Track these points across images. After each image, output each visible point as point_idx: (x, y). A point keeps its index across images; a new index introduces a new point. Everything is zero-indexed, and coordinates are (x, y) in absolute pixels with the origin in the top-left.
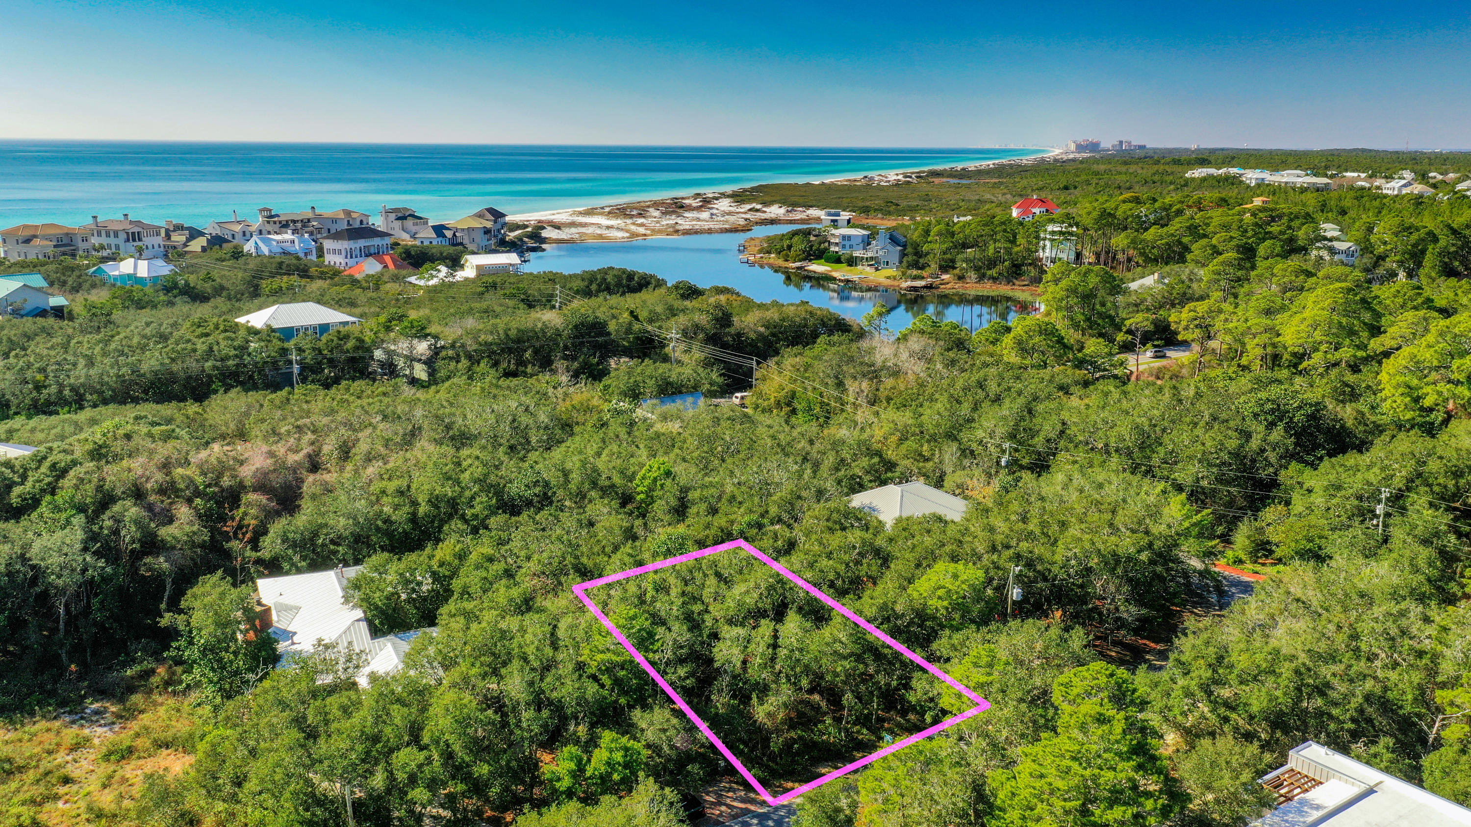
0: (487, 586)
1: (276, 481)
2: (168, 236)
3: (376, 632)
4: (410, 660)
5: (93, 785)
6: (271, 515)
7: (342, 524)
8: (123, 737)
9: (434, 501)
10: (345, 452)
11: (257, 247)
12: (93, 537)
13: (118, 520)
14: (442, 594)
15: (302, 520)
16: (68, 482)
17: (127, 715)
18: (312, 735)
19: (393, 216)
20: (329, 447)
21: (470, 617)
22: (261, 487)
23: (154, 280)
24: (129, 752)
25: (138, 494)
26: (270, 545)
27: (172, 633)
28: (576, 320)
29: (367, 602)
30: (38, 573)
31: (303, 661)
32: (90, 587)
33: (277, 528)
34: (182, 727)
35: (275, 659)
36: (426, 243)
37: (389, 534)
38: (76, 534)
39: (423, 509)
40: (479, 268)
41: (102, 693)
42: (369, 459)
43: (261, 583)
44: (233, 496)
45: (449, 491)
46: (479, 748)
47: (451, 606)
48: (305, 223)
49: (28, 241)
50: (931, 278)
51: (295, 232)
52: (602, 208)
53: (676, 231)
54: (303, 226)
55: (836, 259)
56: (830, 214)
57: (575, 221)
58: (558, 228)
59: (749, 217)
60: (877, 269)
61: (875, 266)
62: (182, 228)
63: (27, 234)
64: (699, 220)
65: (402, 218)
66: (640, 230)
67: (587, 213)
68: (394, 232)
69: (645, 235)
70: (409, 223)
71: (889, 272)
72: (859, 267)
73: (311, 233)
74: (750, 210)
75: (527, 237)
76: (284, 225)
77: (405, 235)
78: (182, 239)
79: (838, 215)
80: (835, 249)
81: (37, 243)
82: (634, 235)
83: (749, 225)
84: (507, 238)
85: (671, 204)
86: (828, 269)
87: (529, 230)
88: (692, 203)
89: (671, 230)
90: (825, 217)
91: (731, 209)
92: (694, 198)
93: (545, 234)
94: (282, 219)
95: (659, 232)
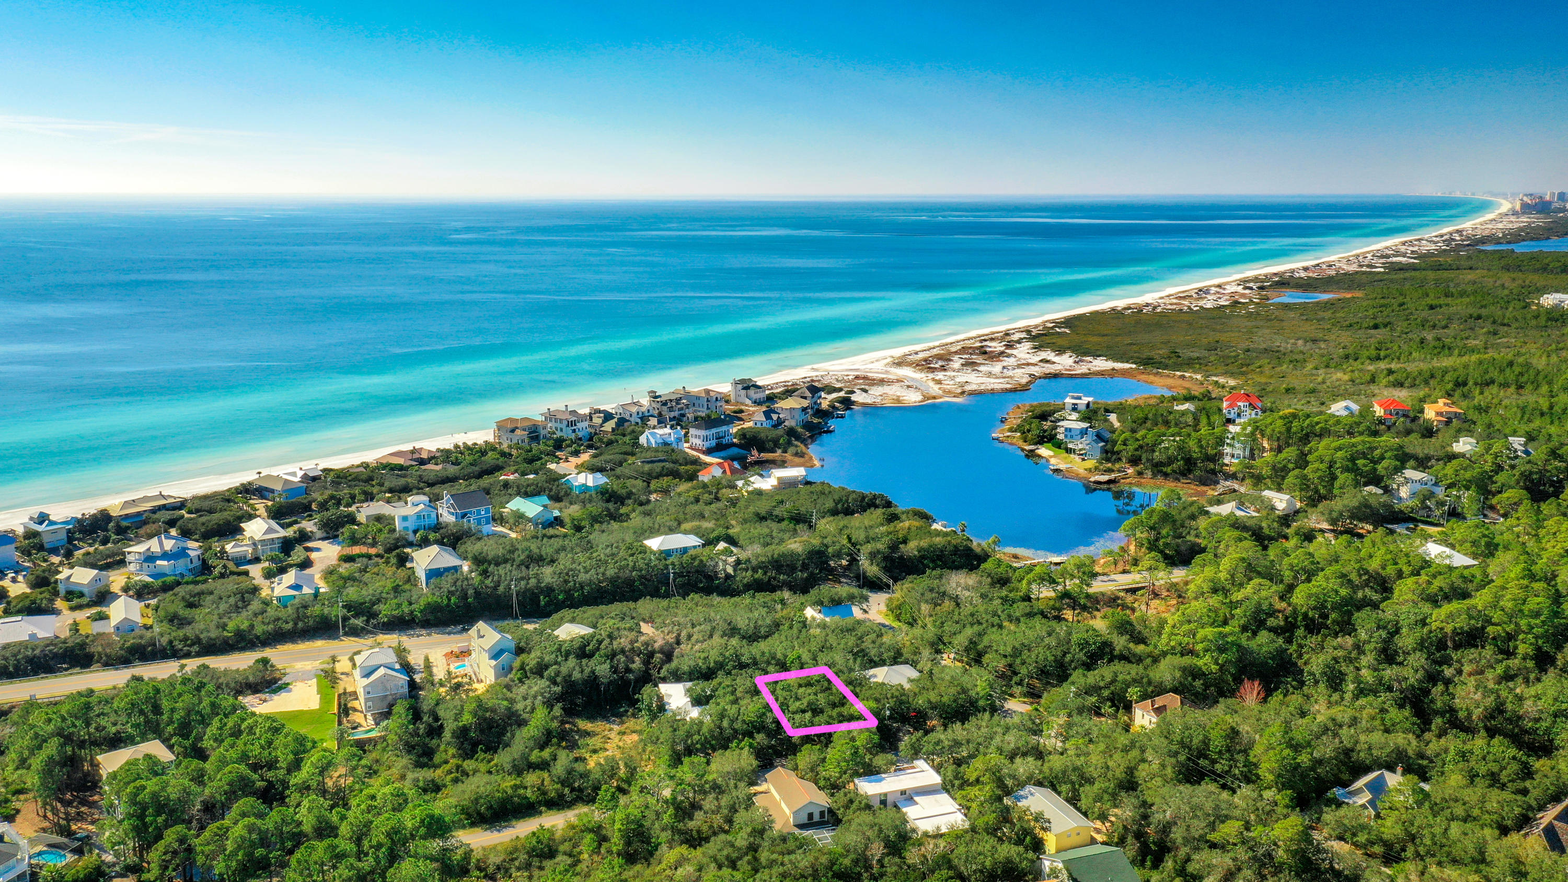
0: (724, 695)
1: (666, 648)
2: (591, 419)
3: (693, 705)
4: (700, 714)
5: (616, 740)
6: (663, 663)
7: (686, 668)
8: (623, 728)
9: (715, 662)
10: (689, 637)
11: (648, 439)
12: (612, 667)
13: (619, 661)
14: (711, 697)
15: (674, 664)
16: (602, 646)
17: (622, 723)
18: (675, 730)
19: (740, 387)
20: (684, 634)
21: (718, 704)
22: (661, 651)
23: (596, 487)
24: (624, 733)
25: (623, 651)
26: (663, 673)
27: (638, 700)
28: (810, 548)
29: (691, 696)
30: (596, 677)
31: (672, 711)
32: (610, 683)
33: (665, 668)
34: (638, 728)
35: (665, 710)
36: (759, 425)
37: (700, 672)
38: (607, 666)
39: (712, 665)
40: (779, 479)
41: (613, 715)
42: (697, 641)
43: (660, 686)
44: (651, 655)
45: (721, 659)
46: (713, 736)
47: (713, 700)
48: (678, 401)
49: (513, 431)
50: (1119, 471)
51: (671, 409)
52: (916, 353)
53: (963, 393)
54: (677, 404)
55: (1059, 445)
56: (1073, 398)
57: (887, 372)
58: (865, 391)
59: (1036, 371)
60: (1083, 460)
61: (1083, 457)
62: (600, 412)
63: (513, 426)
64: (990, 374)
65: (746, 388)
66: (935, 389)
67: (900, 362)
68: (740, 400)
69: (934, 398)
70: (752, 392)
71: (1091, 463)
72: (1072, 456)
73: (682, 409)
74: (1041, 361)
75: (840, 402)
76: (664, 404)
77: (748, 402)
78: (600, 421)
79: (1079, 398)
80: (1060, 437)
81: (518, 432)
82: (926, 397)
83: (1030, 383)
84: (825, 405)
85: (977, 348)
86: (1051, 453)
87: (842, 394)
88: (997, 347)
89: (959, 391)
90: (1069, 401)
91: (1028, 356)
92: (1001, 339)
93: (854, 398)
94: (663, 399)
95: (948, 393)
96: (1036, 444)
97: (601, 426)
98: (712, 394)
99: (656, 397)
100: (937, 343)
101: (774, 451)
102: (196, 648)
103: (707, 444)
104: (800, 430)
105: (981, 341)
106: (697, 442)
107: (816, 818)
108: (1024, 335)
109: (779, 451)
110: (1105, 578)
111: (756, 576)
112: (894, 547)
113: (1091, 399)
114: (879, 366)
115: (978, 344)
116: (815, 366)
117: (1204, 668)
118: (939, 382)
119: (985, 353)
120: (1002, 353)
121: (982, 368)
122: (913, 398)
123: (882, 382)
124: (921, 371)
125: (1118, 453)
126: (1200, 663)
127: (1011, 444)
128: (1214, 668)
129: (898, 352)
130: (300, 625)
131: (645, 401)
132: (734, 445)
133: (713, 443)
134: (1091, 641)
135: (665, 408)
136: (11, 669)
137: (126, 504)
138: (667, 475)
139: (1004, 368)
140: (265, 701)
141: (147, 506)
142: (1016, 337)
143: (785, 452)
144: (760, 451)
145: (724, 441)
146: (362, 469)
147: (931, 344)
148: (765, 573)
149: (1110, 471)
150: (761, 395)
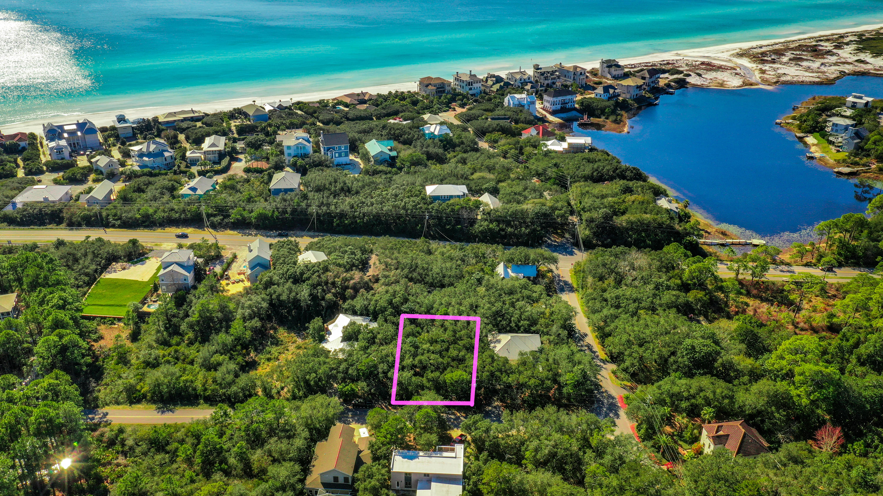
2: (486, 82)
3: (342, 340)
11: (509, 101)
23: (440, 135)
29: (348, 330)
36: (598, 97)
40: (569, 144)
48: (553, 73)
49: (427, 86)
50: (864, 165)
51: (546, 78)
52: (761, 47)
53: (777, 82)
54: (552, 74)
55: (824, 135)
56: (855, 97)
57: (730, 60)
58: (700, 75)
59: (847, 69)
60: (838, 151)
61: (839, 148)
62: (494, 76)
63: (427, 83)
64: (808, 69)
65: (609, 67)
66: (757, 77)
67: (742, 54)
68: (604, 74)
69: (751, 84)
70: (613, 69)
71: (843, 155)
72: (831, 146)
73: (554, 79)
74: (857, 61)
75: (675, 82)
76: (542, 74)
77: (609, 76)
78: (491, 83)
79: (861, 98)
80: (828, 129)
81: (430, 87)
82: (745, 84)
83: (838, 78)
84: (662, 83)
85: (810, 46)
86: (815, 141)
87: (681, 76)
88: (828, 46)
89: (775, 80)
90: (850, 99)
91: (849, 55)
92: (833, 40)
93: (688, 79)
94: (542, 71)
95: (765, 81)
96: (805, 132)
97: (491, 87)
98: (578, 70)
99: (538, 69)
100: (782, 40)
101: (599, 117)
102: (119, 222)
103: (554, 108)
104: (630, 102)
105: (817, 41)
106: (547, 105)
107: (341, 481)
108: (855, 38)
109: (603, 118)
110: (785, 268)
111: (491, 226)
112: (607, 218)
113: (870, 99)
114: (726, 56)
115: (814, 43)
116: (679, 52)
117: (795, 399)
118: (763, 72)
119: (816, 51)
120: (830, 51)
121: (805, 64)
122: (734, 82)
123: (720, 68)
124: (755, 62)
125: (869, 150)
126: (794, 392)
127: (788, 130)
128: (805, 401)
129: (746, 45)
130: (183, 216)
131: (530, 72)
132: (575, 109)
133: (559, 107)
134: (697, 349)
135: (542, 77)
136: (19, 220)
137: (170, 114)
138: (498, 131)
139: (822, 64)
140: (124, 269)
141: (181, 117)
142: (846, 40)
143: (607, 118)
144: (589, 116)
145: (568, 106)
146: (318, 105)
147: (777, 41)
148: (498, 226)
149: (856, 164)
150: (619, 72)
